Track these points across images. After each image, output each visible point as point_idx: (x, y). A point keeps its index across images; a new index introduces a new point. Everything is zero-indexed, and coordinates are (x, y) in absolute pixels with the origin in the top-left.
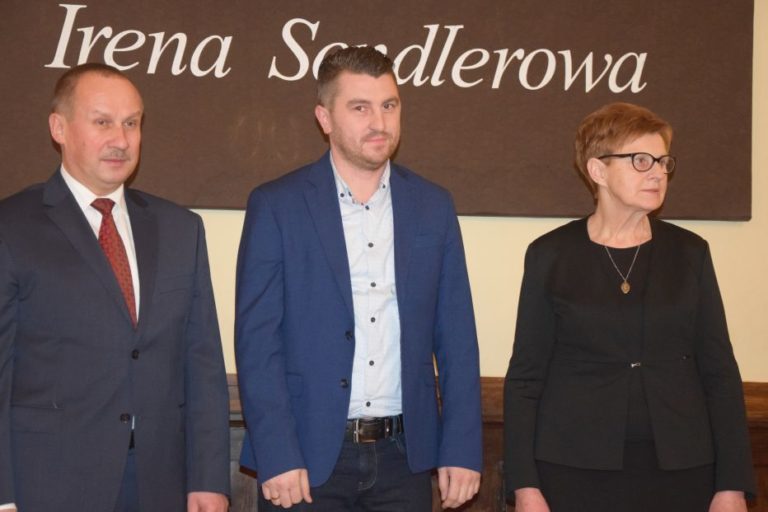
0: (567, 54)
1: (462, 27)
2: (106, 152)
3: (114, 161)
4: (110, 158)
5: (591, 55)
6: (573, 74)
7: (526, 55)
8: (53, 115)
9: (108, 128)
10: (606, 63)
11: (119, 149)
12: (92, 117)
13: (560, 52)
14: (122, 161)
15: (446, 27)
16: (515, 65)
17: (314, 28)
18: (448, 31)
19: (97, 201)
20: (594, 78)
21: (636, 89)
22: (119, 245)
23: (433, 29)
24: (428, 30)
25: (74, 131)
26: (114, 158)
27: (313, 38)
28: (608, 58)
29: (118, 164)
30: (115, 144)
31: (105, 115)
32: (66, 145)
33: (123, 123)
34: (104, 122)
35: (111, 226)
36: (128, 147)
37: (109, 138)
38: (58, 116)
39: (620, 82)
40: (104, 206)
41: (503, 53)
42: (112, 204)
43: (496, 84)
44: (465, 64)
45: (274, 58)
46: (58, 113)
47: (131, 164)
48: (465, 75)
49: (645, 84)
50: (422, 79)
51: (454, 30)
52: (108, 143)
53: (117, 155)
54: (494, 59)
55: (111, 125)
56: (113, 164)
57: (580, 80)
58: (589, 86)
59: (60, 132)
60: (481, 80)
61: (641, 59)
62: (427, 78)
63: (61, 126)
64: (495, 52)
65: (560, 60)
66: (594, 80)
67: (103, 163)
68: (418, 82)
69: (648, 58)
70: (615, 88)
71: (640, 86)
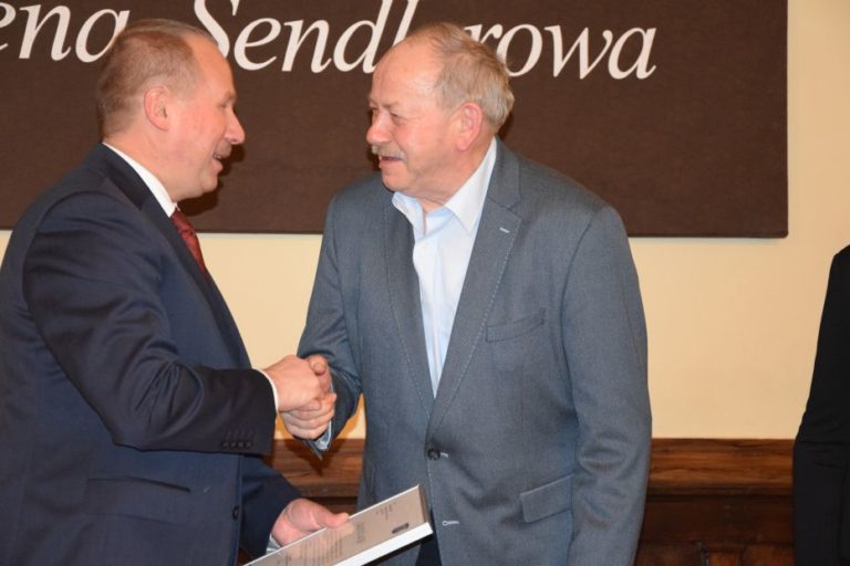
0: (556, 31)
5: (586, 32)
6: (564, 56)
7: (504, 32)
10: (604, 42)
13: (547, 29)
18: (406, 2)
20: (591, 60)
21: (642, 74)
24: (380, 1)
27: (234, 13)
28: (608, 35)
39: (623, 65)
41: (476, 30)
49: (654, 68)
51: (412, 1)
57: (573, 64)
58: (584, 71)
61: (649, 36)
65: (548, 39)
66: (590, 64)
68: (368, 68)
69: (657, 34)
70: (616, 73)
71: (648, 70)
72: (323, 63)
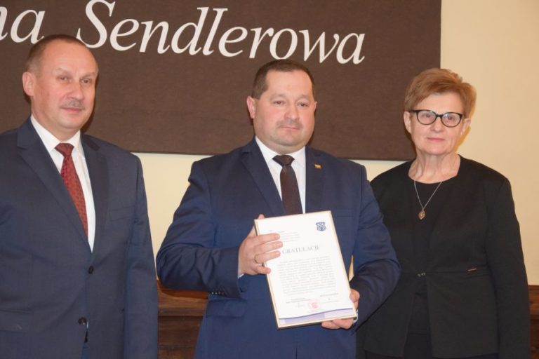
0: (306, 33)
1: (226, 9)
2: (66, 102)
3: (72, 109)
4: (69, 106)
5: (323, 34)
6: (311, 48)
7: (275, 33)
8: (25, 73)
9: (68, 83)
10: (334, 41)
11: (76, 99)
12: (57, 73)
13: (300, 32)
14: (80, 110)
15: (214, 9)
16: (267, 40)
17: (111, 7)
18: (216, 12)
19: (60, 145)
20: (326, 52)
21: (356, 61)
22: (76, 182)
23: (205, 11)
24: (200, 11)
25: (41, 85)
26: (71, 106)
27: (110, 15)
28: (336, 37)
29: (75, 112)
30: (74, 96)
31: (66, 72)
32: (34, 97)
33: (80, 80)
34: (65, 78)
35: (71, 166)
36: (84, 99)
37: (69, 91)
38: (30, 74)
39: (345, 55)
40: (65, 149)
41: (258, 31)
42: (71, 147)
43: (252, 55)
44: (229, 38)
45: (79, 30)
46: (30, 71)
47: (86, 113)
48: (229, 47)
49: (363, 58)
50: (196, 50)
51: (220, 12)
52: (68, 94)
53: (74, 105)
54: (251, 36)
55: (70, 81)
56: (71, 112)
57: (316, 53)
58: (322, 58)
59: (30, 87)
60: (241, 51)
61: (361, 38)
62: (200, 49)
63: (32, 81)
64: (252, 30)
65: (301, 37)
66: (326, 54)
67: (63, 111)
68: (193, 52)
69: (365, 37)
70: (341, 60)
71: (360, 58)
72: (164, 48)
